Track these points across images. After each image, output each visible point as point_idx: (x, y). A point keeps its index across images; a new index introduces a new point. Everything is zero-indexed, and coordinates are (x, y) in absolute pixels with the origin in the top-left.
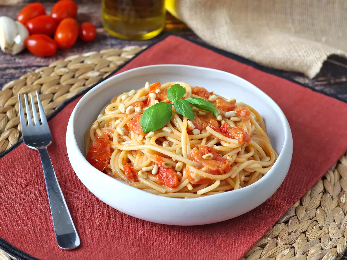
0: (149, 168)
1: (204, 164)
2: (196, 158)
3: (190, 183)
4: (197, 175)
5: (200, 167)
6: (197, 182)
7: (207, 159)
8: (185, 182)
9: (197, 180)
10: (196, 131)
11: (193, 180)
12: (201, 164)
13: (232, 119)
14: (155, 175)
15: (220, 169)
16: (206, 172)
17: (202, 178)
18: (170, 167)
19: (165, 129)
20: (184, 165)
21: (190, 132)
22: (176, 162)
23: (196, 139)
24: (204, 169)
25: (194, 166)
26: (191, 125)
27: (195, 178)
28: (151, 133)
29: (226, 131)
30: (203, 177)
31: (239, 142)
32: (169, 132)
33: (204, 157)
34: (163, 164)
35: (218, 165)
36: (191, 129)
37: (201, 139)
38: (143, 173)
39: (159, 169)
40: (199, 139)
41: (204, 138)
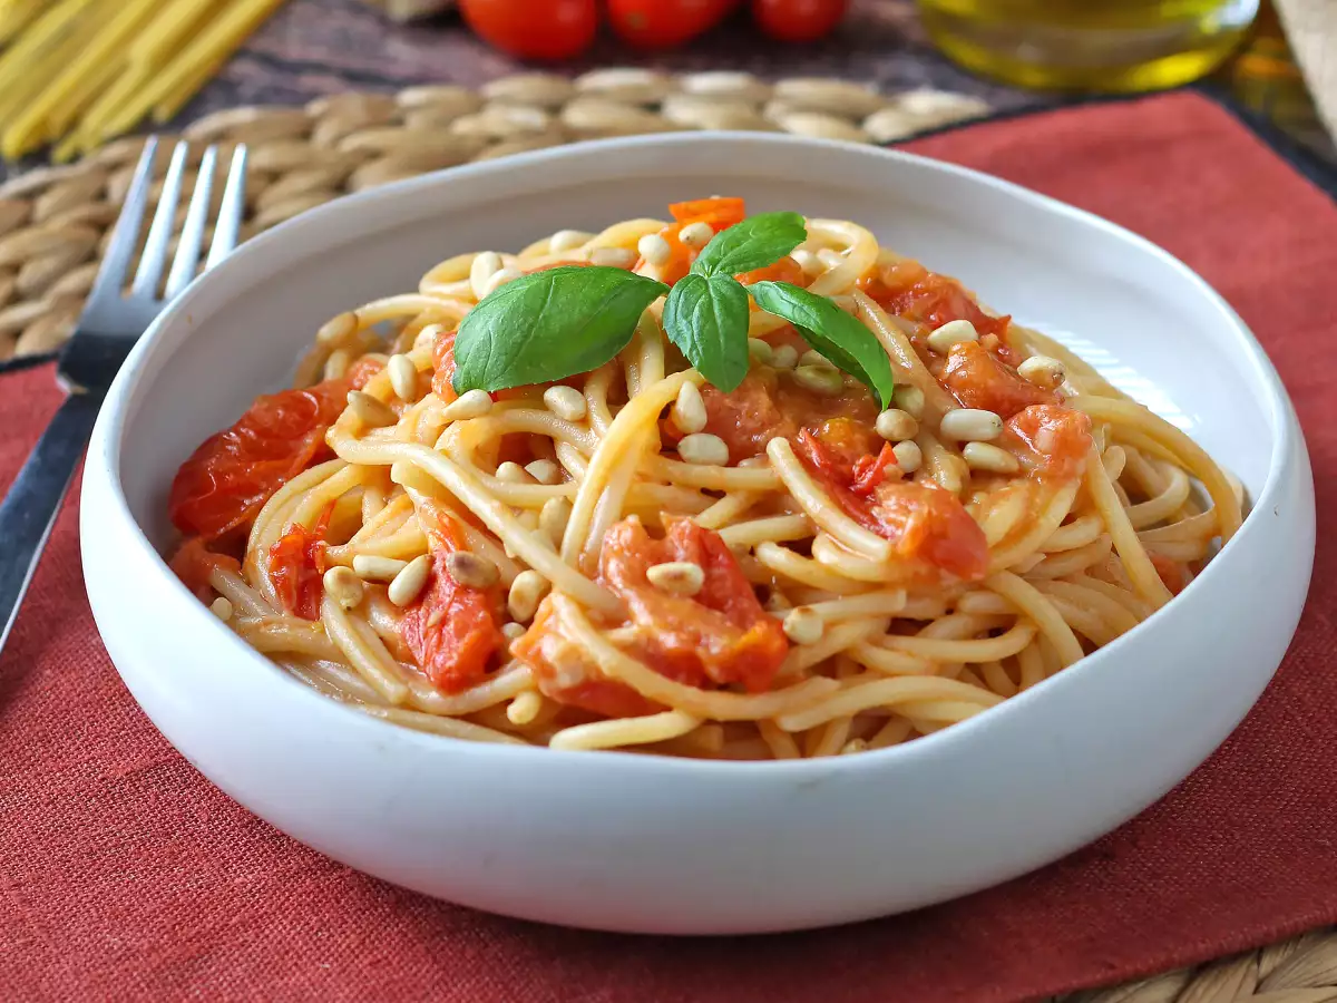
0: (381, 566)
1: (637, 607)
2: (613, 566)
3: (536, 690)
4: (572, 654)
5: (608, 619)
6: (566, 692)
7: (667, 587)
8: (513, 681)
9: (565, 680)
10: (703, 448)
11: (546, 671)
12: (624, 603)
13: (970, 450)
14: (398, 611)
15: (700, 651)
16: (630, 649)
17: (593, 676)
18: (478, 582)
19: (555, 396)
20: (546, 589)
21: (669, 439)
22: (522, 565)
23: (687, 487)
24: (626, 633)
25: (584, 608)
26: (690, 407)
27: (558, 667)
28: (472, 397)
29: (870, 490)
30: (599, 671)
31: (894, 557)
32: (566, 418)
33: (654, 573)
34: (451, 559)
35: (703, 629)
36: (681, 425)
37: (718, 495)
38: (344, 579)
39: (428, 584)
40: (705, 491)
41: (735, 491)
